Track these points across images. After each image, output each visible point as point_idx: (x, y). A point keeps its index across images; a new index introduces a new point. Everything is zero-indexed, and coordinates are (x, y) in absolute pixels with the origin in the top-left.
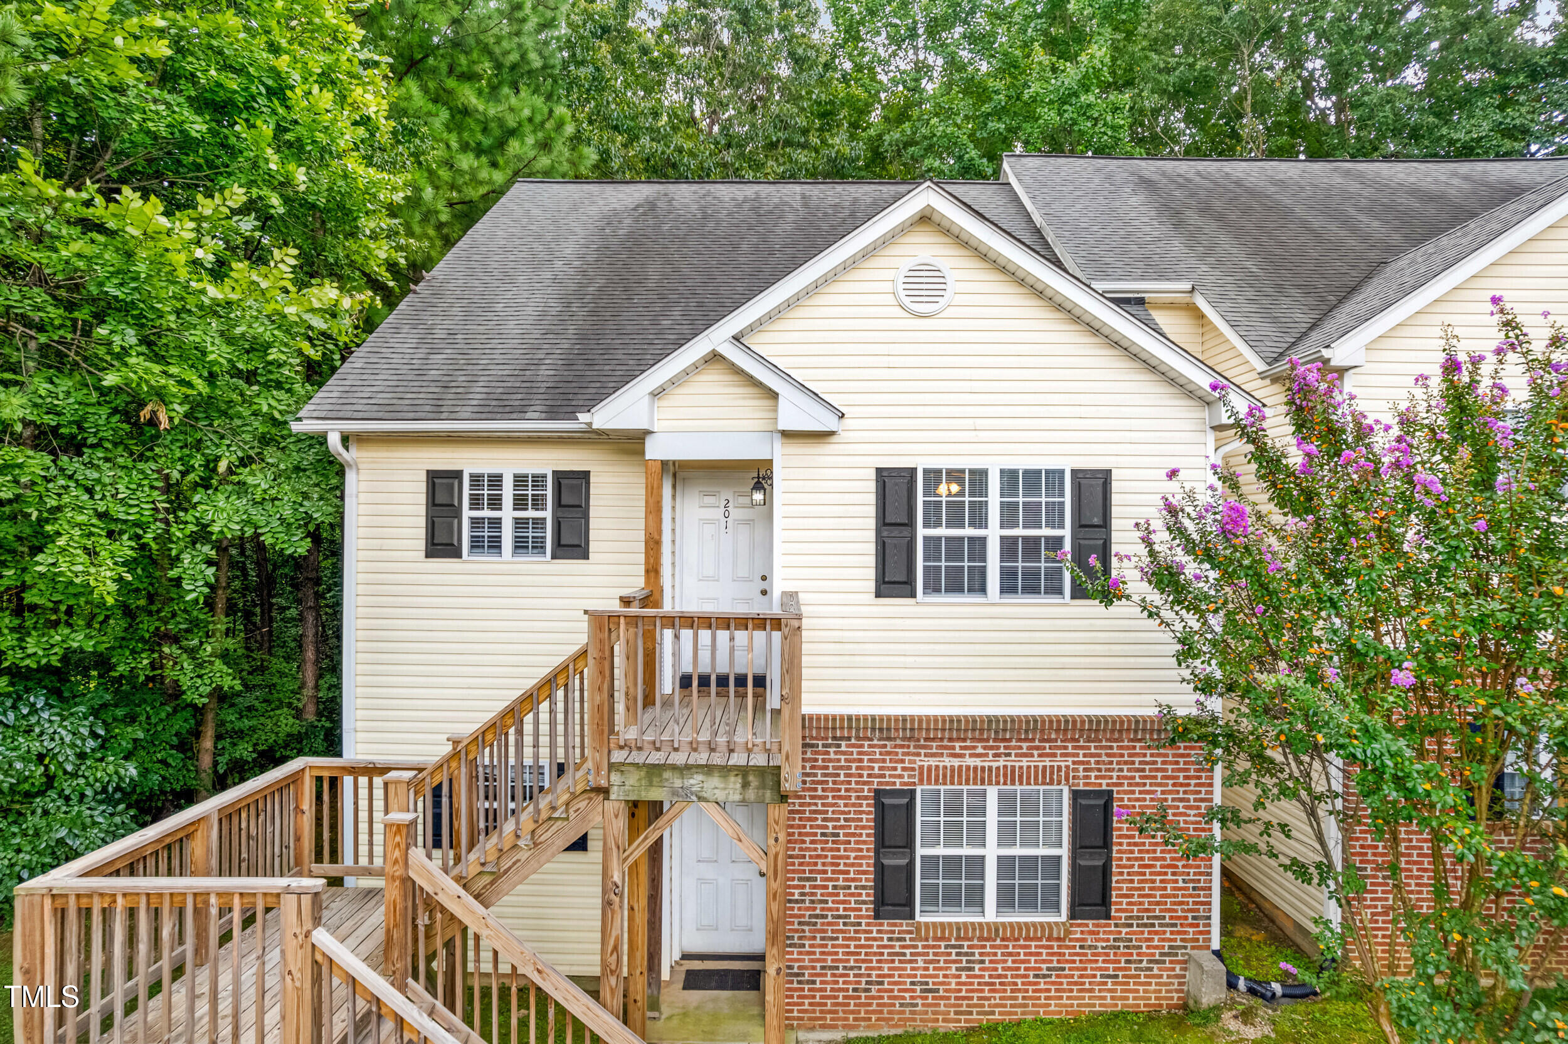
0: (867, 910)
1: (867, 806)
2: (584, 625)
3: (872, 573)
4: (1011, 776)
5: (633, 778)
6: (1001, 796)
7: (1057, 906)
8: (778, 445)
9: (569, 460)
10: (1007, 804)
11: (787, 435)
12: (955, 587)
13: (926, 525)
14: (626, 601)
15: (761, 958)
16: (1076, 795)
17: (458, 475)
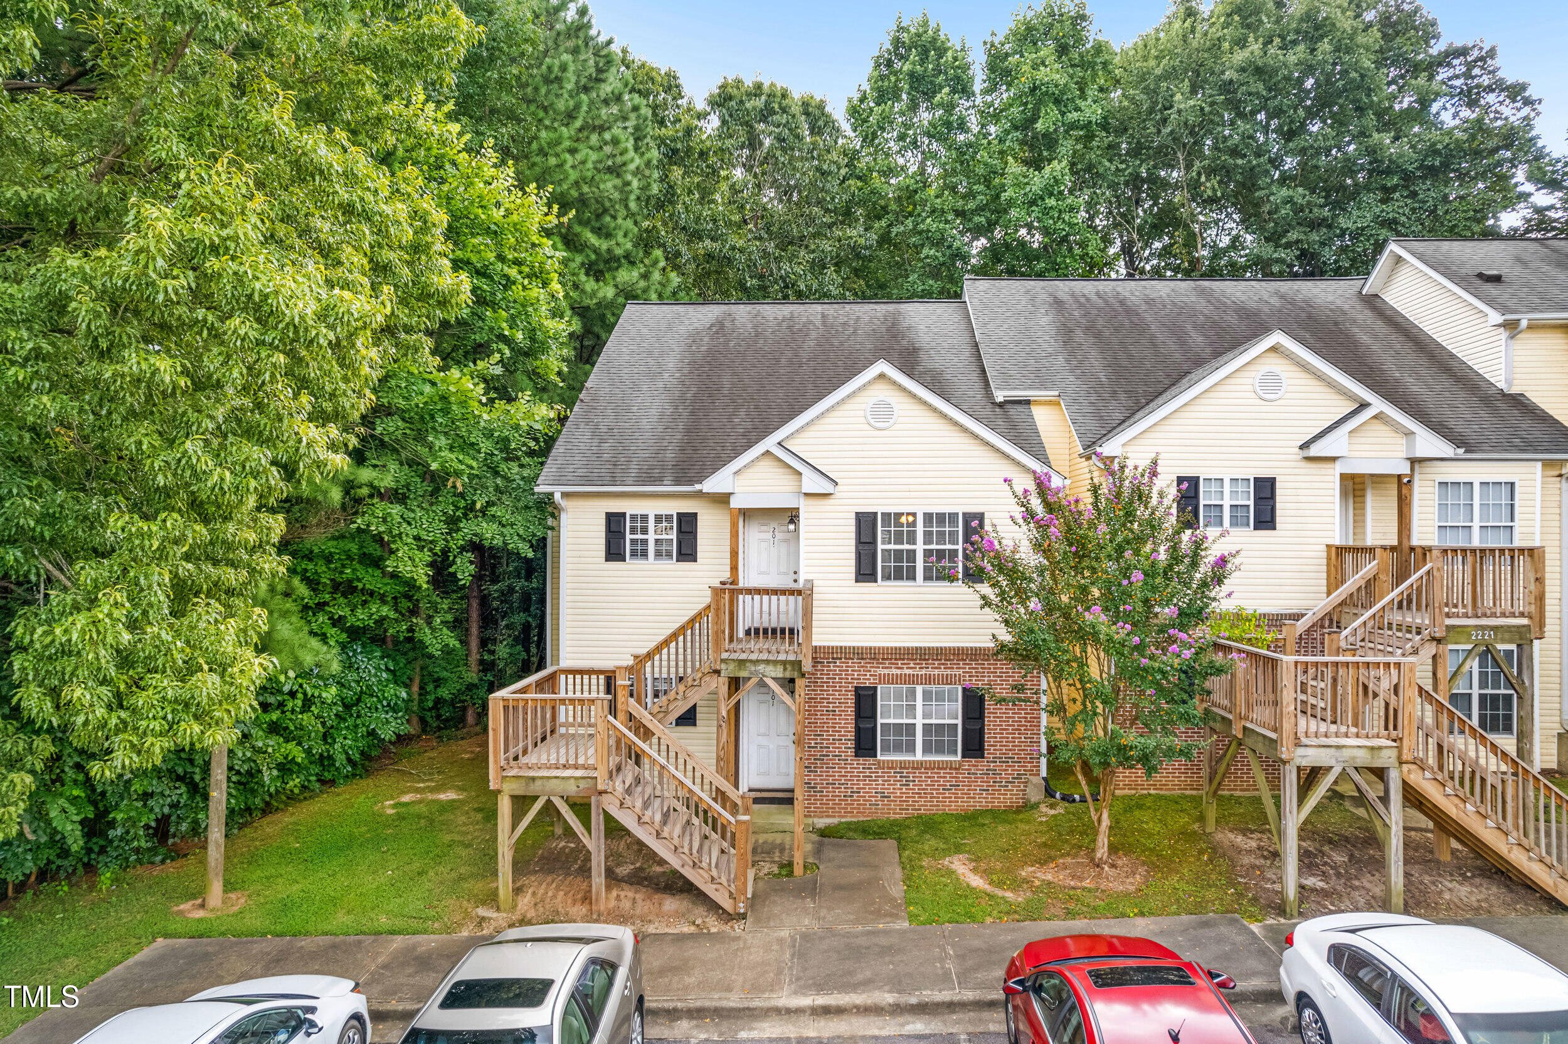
0: (851, 752)
1: (851, 696)
2: (709, 592)
3: (853, 570)
4: (929, 680)
5: (732, 666)
6: (924, 692)
7: (955, 752)
8: (802, 499)
9: (686, 507)
10: (927, 696)
11: (806, 494)
12: (899, 577)
13: (883, 543)
14: (723, 583)
15: (792, 791)
16: (964, 690)
17: (624, 515)
